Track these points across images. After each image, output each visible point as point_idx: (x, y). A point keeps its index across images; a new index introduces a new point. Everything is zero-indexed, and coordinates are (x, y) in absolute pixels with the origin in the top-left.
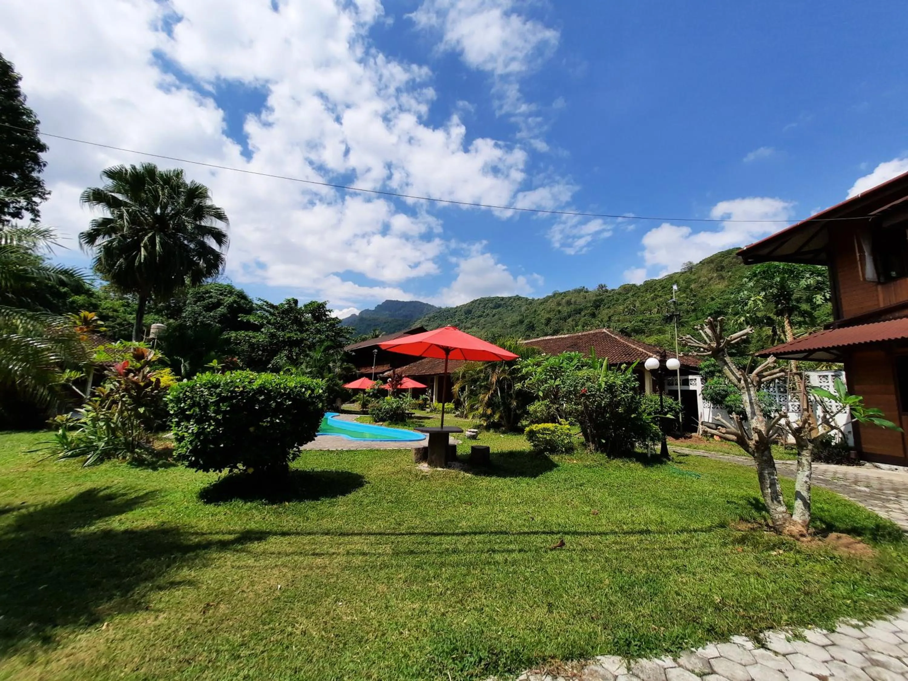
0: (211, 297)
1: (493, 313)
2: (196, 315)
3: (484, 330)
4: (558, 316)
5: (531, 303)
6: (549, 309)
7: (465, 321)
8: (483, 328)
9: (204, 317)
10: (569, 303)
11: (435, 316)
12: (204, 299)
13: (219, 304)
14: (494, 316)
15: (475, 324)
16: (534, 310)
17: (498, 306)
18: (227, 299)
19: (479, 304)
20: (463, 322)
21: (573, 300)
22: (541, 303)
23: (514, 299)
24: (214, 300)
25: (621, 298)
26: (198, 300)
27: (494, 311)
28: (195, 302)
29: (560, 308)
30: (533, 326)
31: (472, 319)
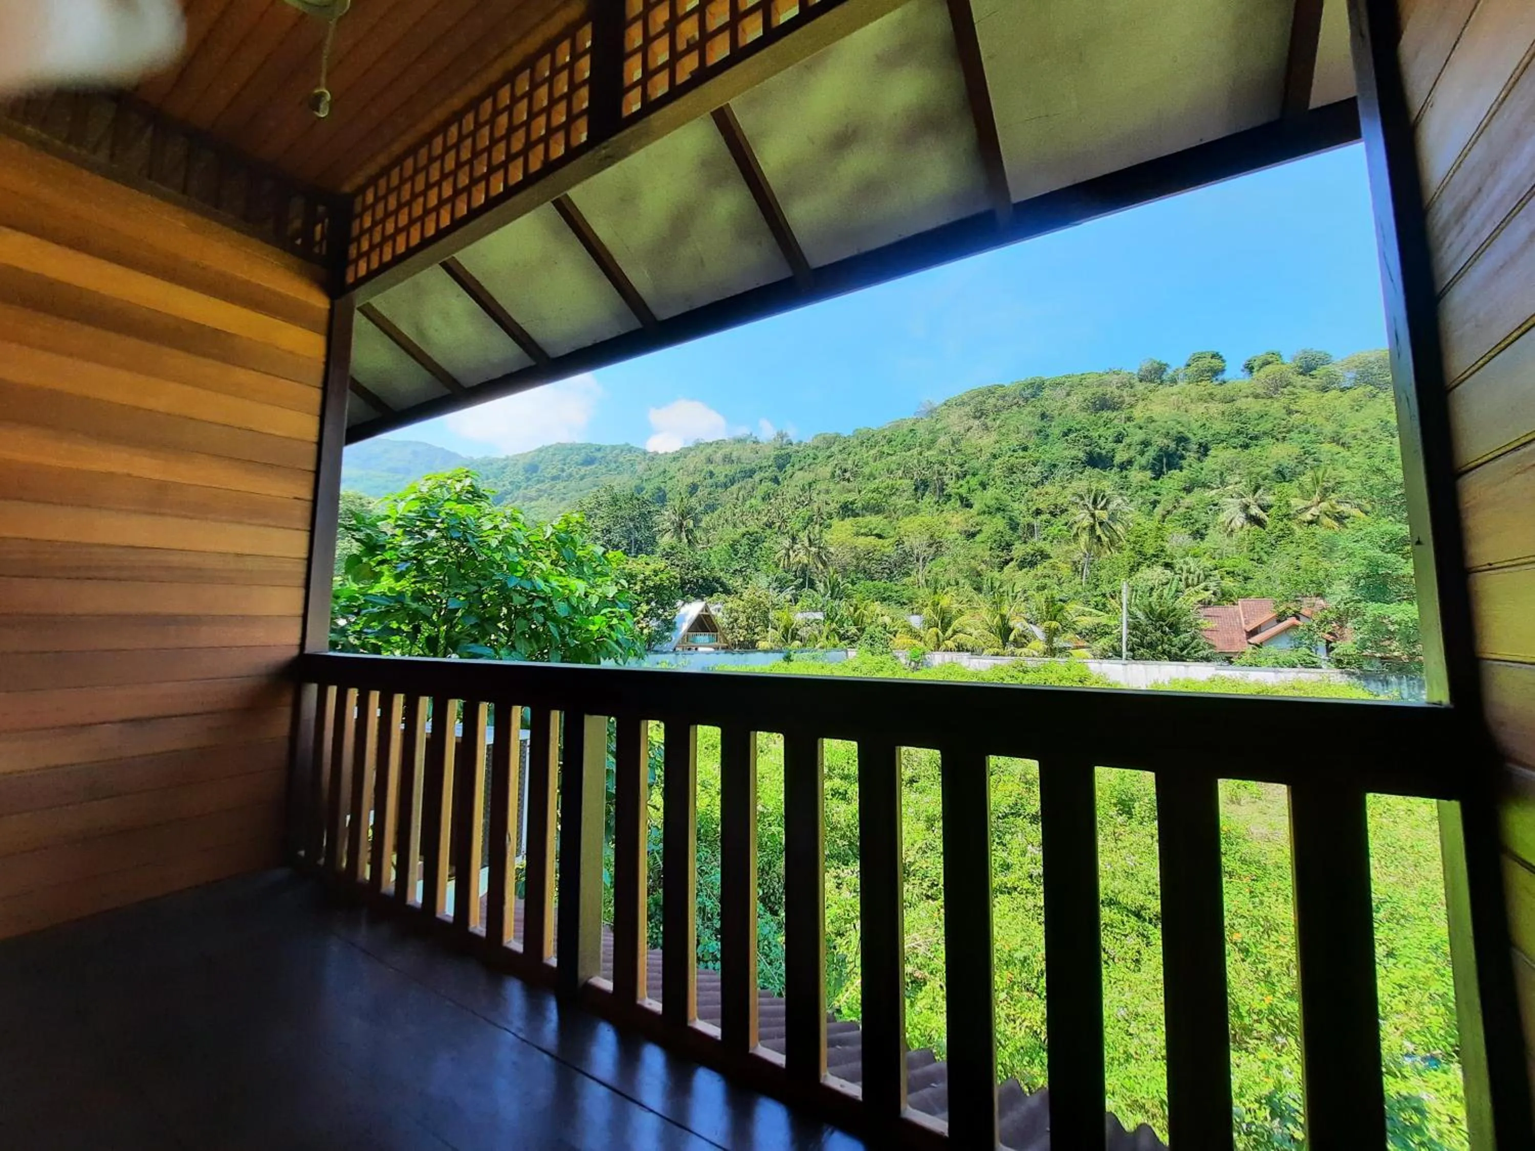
1: (582, 472)
3: (564, 503)
4: (710, 481)
5: (652, 459)
6: (691, 469)
8: (564, 499)
10: (727, 459)
14: (582, 478)
15: (545, 491)
16: (662, 469)
17: (589, 461)
19: (554, 455)
21: (735, 455)
22: (675, 459)
23: (622, 451)
25: (821, 455)
27: (584, 470)
29: (711, 467)
30: (665, 495)
31: (539, 482)
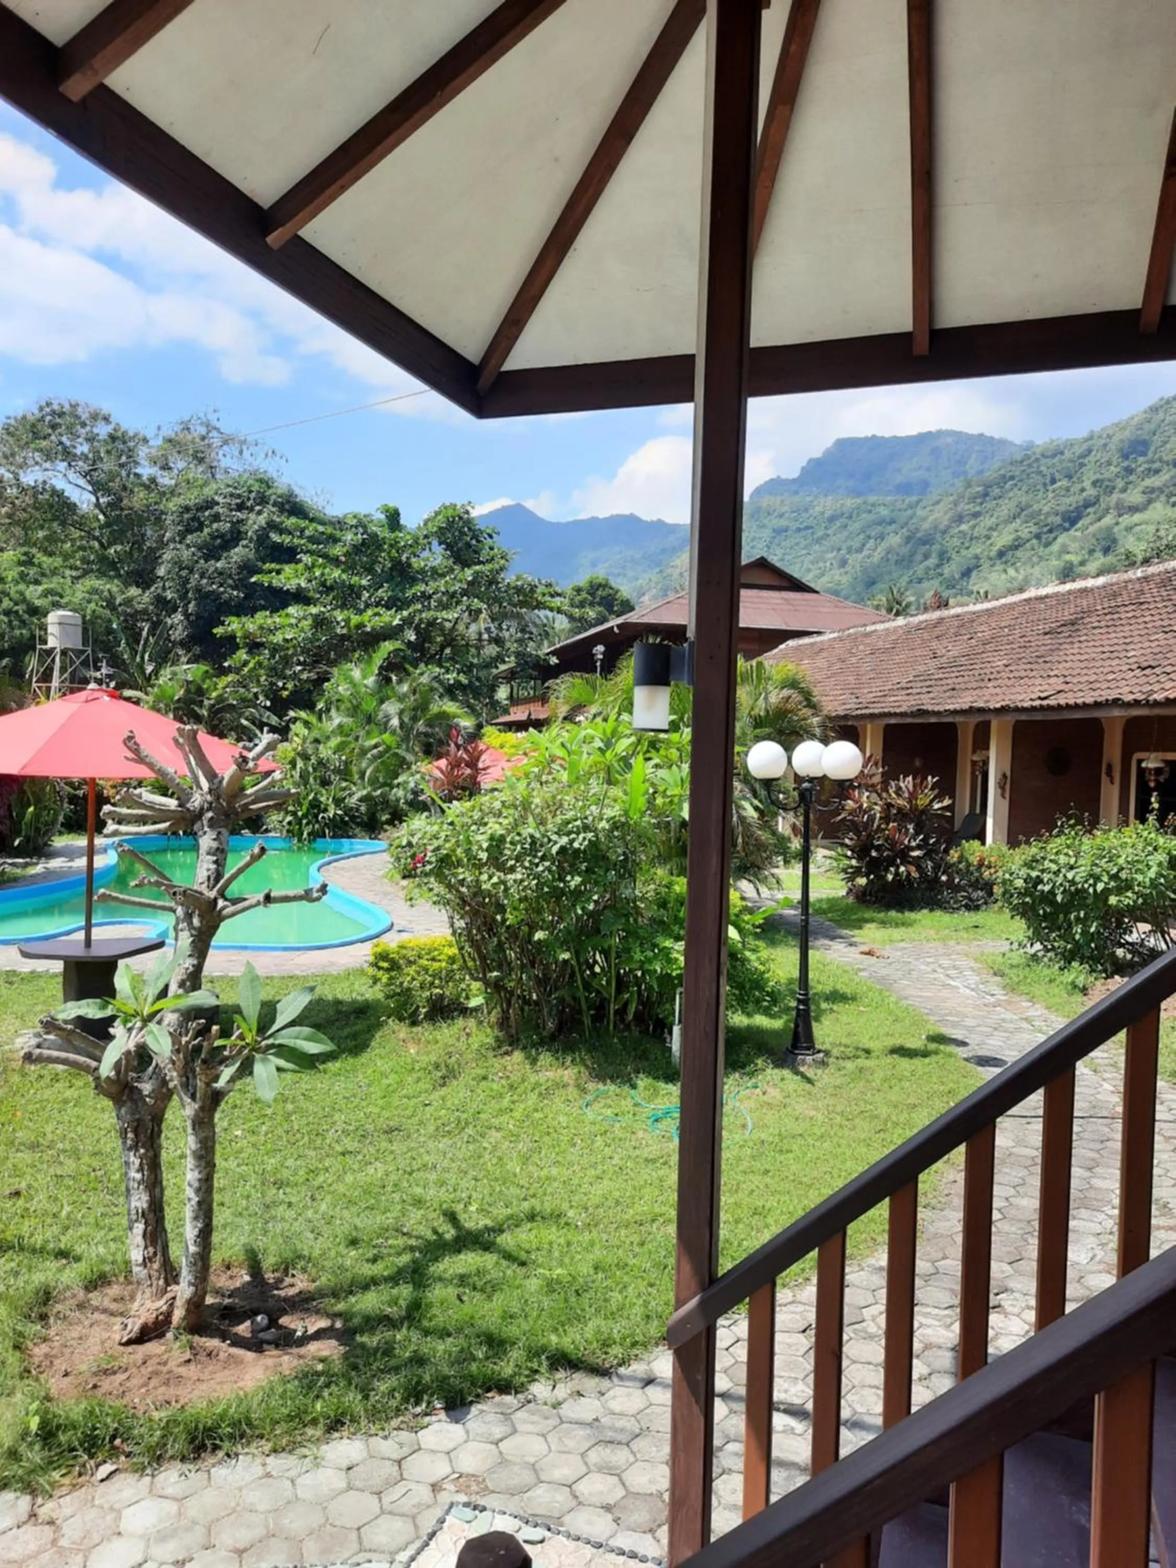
0: (216, 518)
2: (184, 573)
7: (1120, 484)
9: (202, 576)
11: (1004, 479)
12: (200, 528)
13: (234, 537)
18: (252, 516)
20: (1110, 490)
24: (225, 527)
26: (189, 531)
28: (183, 536)
